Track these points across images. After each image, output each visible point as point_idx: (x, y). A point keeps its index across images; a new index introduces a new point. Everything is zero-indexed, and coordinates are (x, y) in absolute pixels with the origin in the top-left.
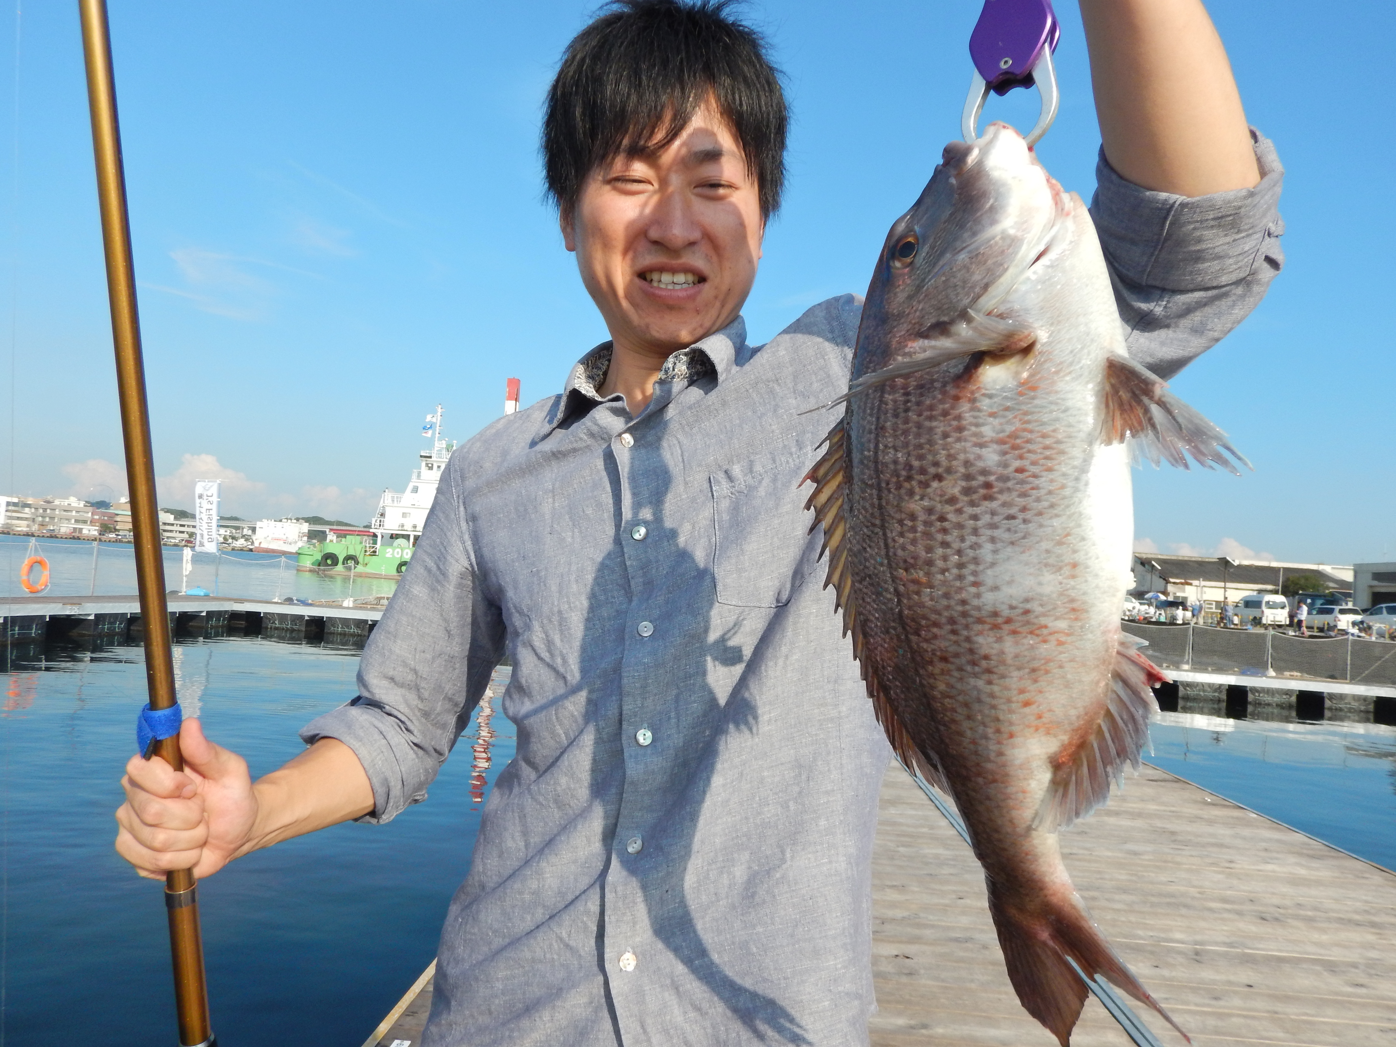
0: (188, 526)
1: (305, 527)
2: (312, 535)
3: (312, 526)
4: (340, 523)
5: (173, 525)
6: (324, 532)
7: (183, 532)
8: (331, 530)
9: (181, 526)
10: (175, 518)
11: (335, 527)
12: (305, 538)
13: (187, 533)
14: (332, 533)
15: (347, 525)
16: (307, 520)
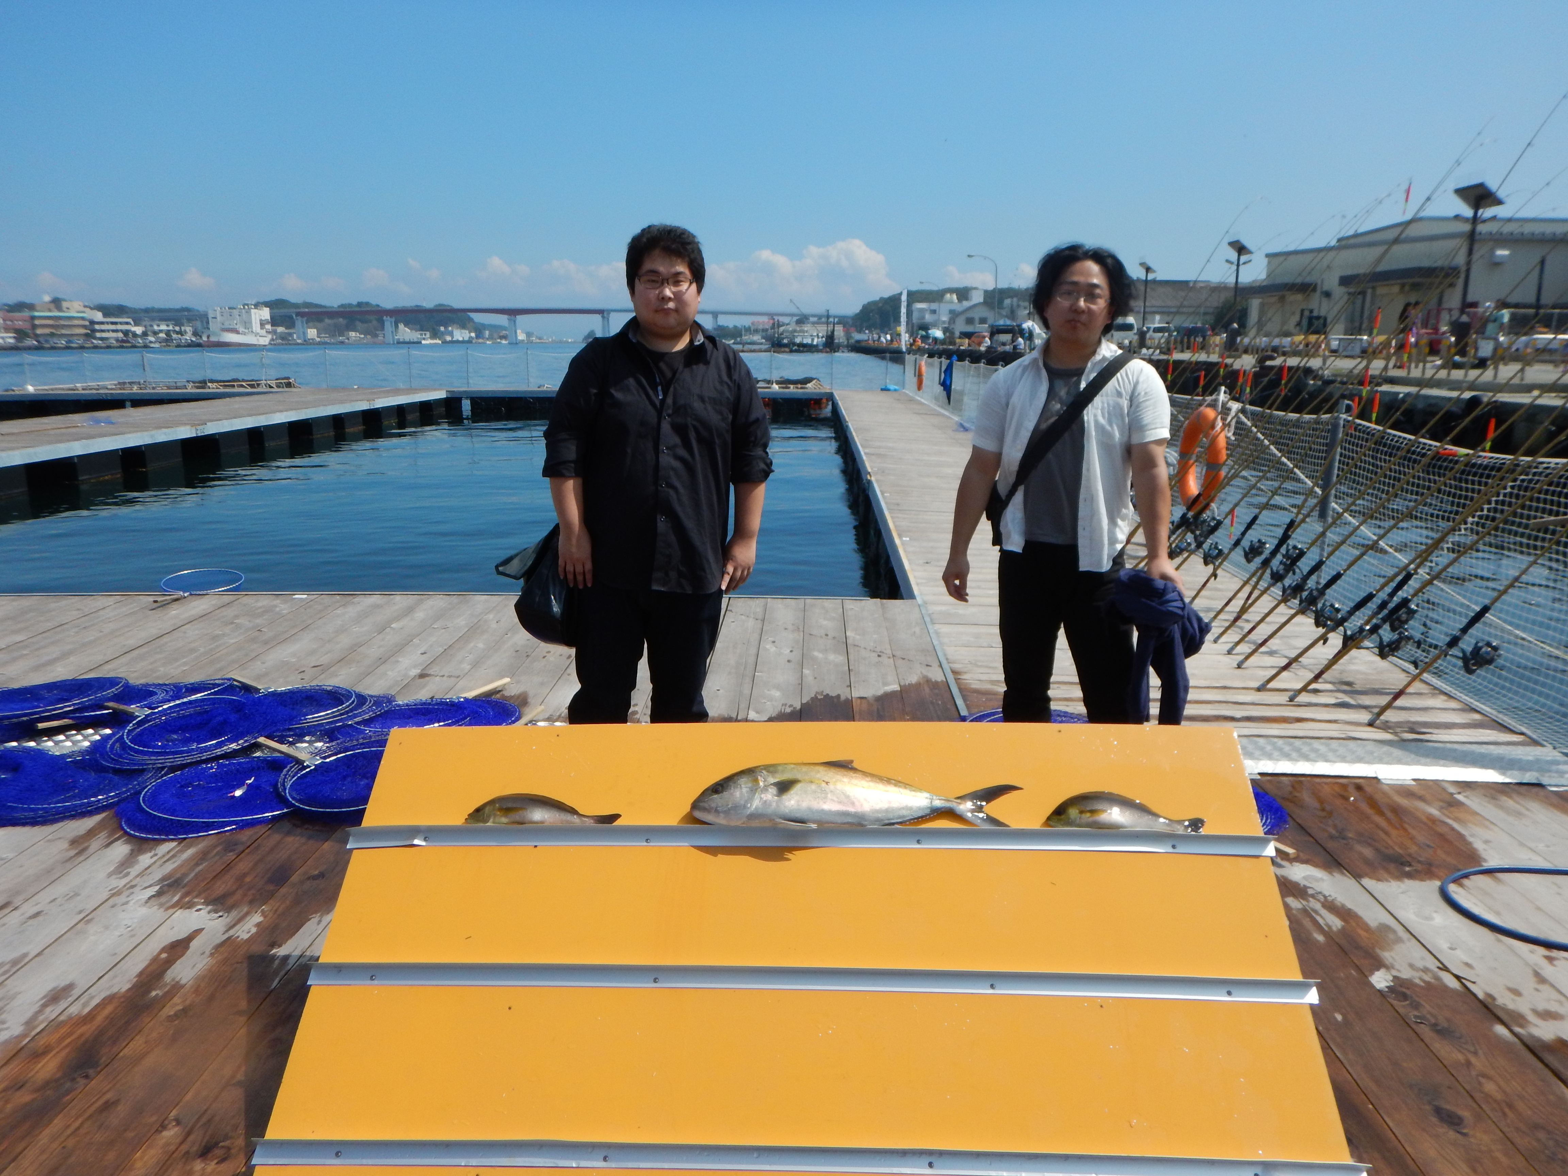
0: (121, 323)
1: (265, 313)
2: (274, 322)
3: (275, 311)
4: (307, 305)
5: (102, 323)
6: (291, 317)
7: (113, 331)
8: (298, 314)
9: (113, 323)
10: (105, 315)
11: (302, 310)
12: (269, 327)
13: (121, 331)
14: (299, 318)
15: (317, 306)
16: (267, 304)
